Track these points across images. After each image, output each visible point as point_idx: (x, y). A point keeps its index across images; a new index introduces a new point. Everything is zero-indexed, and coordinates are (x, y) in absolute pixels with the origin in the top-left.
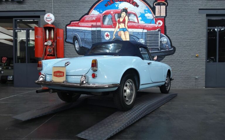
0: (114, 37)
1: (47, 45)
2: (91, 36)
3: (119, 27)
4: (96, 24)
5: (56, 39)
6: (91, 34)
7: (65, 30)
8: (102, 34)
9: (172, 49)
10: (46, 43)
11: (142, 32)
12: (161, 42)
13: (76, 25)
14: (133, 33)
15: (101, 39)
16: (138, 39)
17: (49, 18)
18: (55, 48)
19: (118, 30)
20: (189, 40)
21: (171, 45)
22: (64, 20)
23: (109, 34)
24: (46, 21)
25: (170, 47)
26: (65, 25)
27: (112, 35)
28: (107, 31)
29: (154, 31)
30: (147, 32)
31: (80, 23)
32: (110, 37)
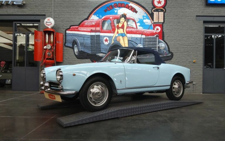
0: (113, 42)
1: (46, 49)
2: (90, 40)
3: (118, 33)
4: (96, 29)
5: (55, 43)
6: (90, 39)
7: (64, 34)
8: (101, 39)
9: (170, 55)
10: (45, 47)
11: (140, 37)
12: (159, 47)
13: (76, 29)
14: (132, 38)
15: (100, 43)
16: (136, 45)
17: (49, 22)
18: (54, 52)
19: (117, 35)
20: (187, 46)
21: (169, 51)
22: (64, 24)
23: (108, 39)
24: (46, 25)
25: (168, 52)
26: (65, 29)
27: (111, 40)
28: (106, 36)
29: (152, 37)
30: (145, 37)
31: (79, 28)
32: (108, 42)
